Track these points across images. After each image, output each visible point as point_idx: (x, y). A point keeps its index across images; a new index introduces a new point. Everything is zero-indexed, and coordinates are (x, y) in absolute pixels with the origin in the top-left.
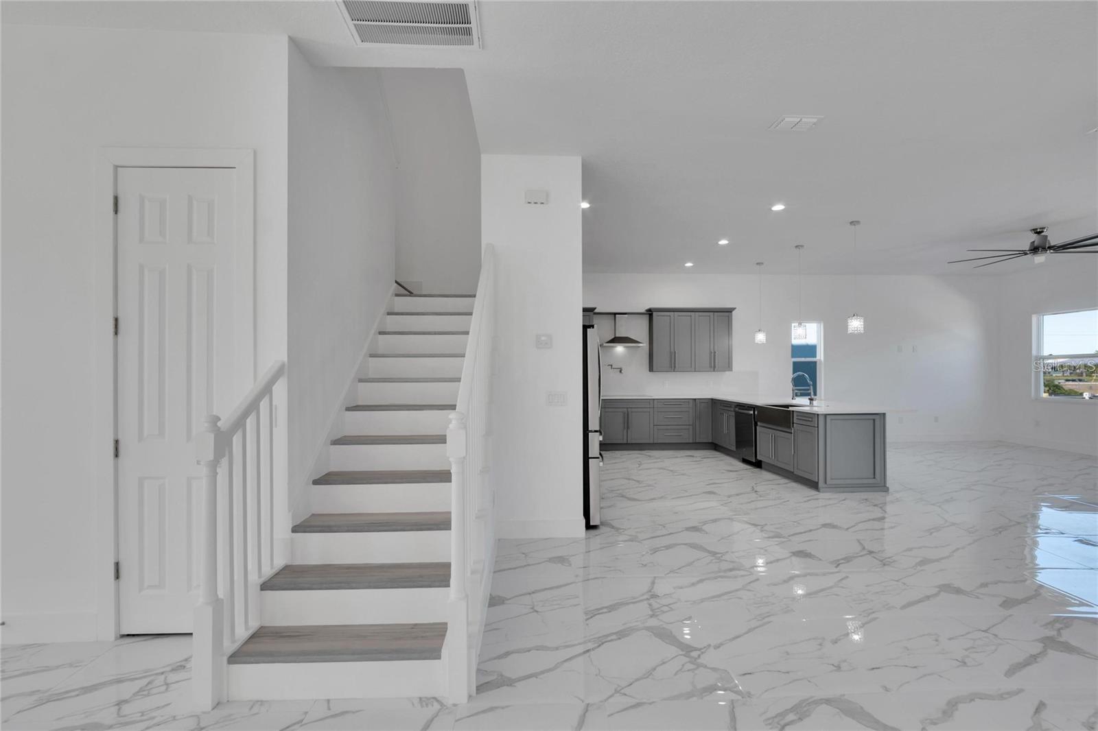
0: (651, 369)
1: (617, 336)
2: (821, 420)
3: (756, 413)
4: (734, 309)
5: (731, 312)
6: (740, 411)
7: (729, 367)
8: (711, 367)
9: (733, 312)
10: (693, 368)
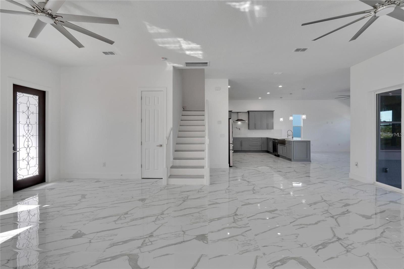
0: (249, 129)
1: (239, 119)
2: (292, 142)
3: (278, 141)
4: (274, 111)
5: (273, 112)
6: (274, 141)
7: (272, 128)
8: (267, 128)
9: (274, 112)
10: (261, 128)
